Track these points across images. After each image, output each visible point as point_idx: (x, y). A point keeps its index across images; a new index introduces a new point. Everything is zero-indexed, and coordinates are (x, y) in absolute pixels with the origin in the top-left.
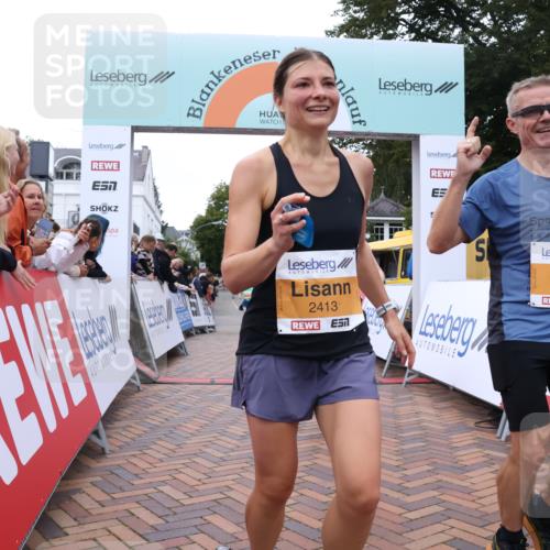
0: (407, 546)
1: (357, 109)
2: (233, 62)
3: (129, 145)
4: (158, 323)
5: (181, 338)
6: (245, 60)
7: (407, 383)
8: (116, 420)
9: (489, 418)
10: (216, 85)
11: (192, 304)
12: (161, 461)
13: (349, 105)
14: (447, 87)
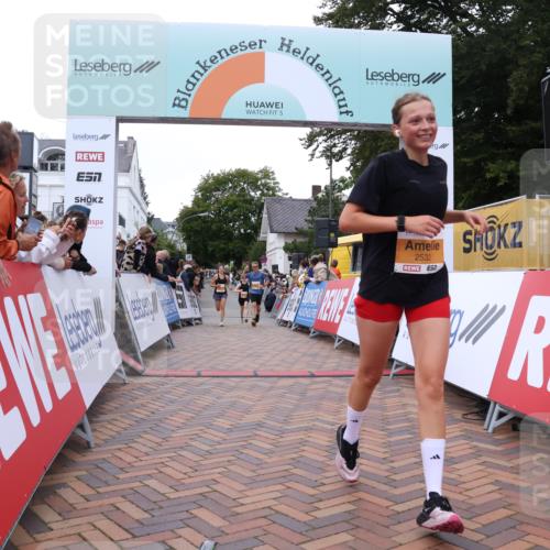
0: (394, 539)
1: (344, 99)
2: (219, 52)
3: (113, 135)
4: (143, 316)
5: (167, 331)
6: (231, 50)
7: (394, 375)
8: (102, 414)
9: (476, 410)
10: (202, 75)
11: (179, 297)
12: (147, 454)
13: (336, 95)
14: (434, 78)
